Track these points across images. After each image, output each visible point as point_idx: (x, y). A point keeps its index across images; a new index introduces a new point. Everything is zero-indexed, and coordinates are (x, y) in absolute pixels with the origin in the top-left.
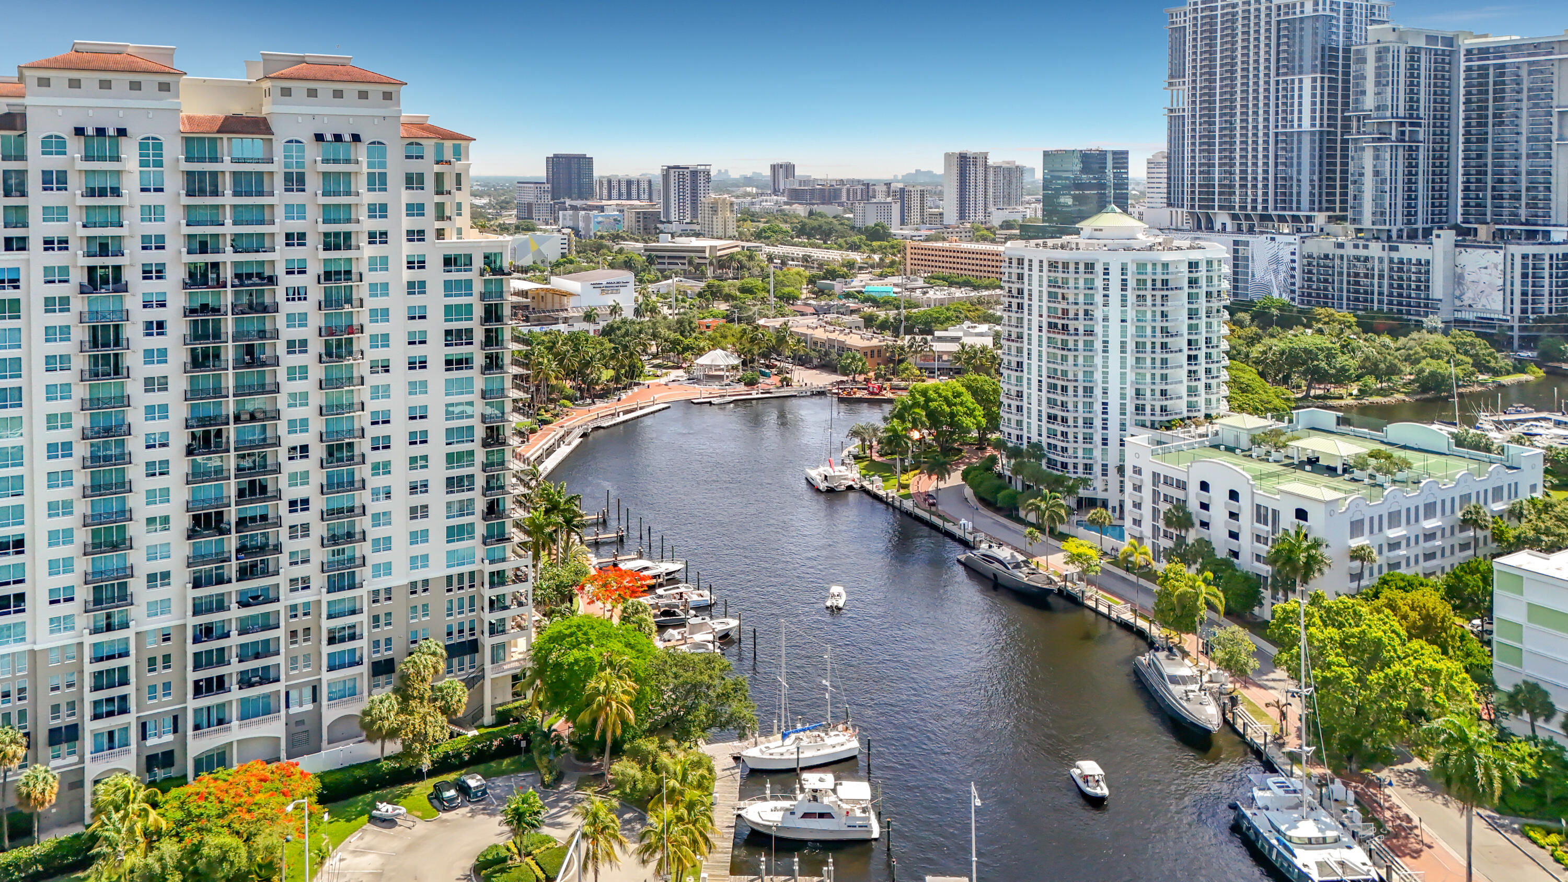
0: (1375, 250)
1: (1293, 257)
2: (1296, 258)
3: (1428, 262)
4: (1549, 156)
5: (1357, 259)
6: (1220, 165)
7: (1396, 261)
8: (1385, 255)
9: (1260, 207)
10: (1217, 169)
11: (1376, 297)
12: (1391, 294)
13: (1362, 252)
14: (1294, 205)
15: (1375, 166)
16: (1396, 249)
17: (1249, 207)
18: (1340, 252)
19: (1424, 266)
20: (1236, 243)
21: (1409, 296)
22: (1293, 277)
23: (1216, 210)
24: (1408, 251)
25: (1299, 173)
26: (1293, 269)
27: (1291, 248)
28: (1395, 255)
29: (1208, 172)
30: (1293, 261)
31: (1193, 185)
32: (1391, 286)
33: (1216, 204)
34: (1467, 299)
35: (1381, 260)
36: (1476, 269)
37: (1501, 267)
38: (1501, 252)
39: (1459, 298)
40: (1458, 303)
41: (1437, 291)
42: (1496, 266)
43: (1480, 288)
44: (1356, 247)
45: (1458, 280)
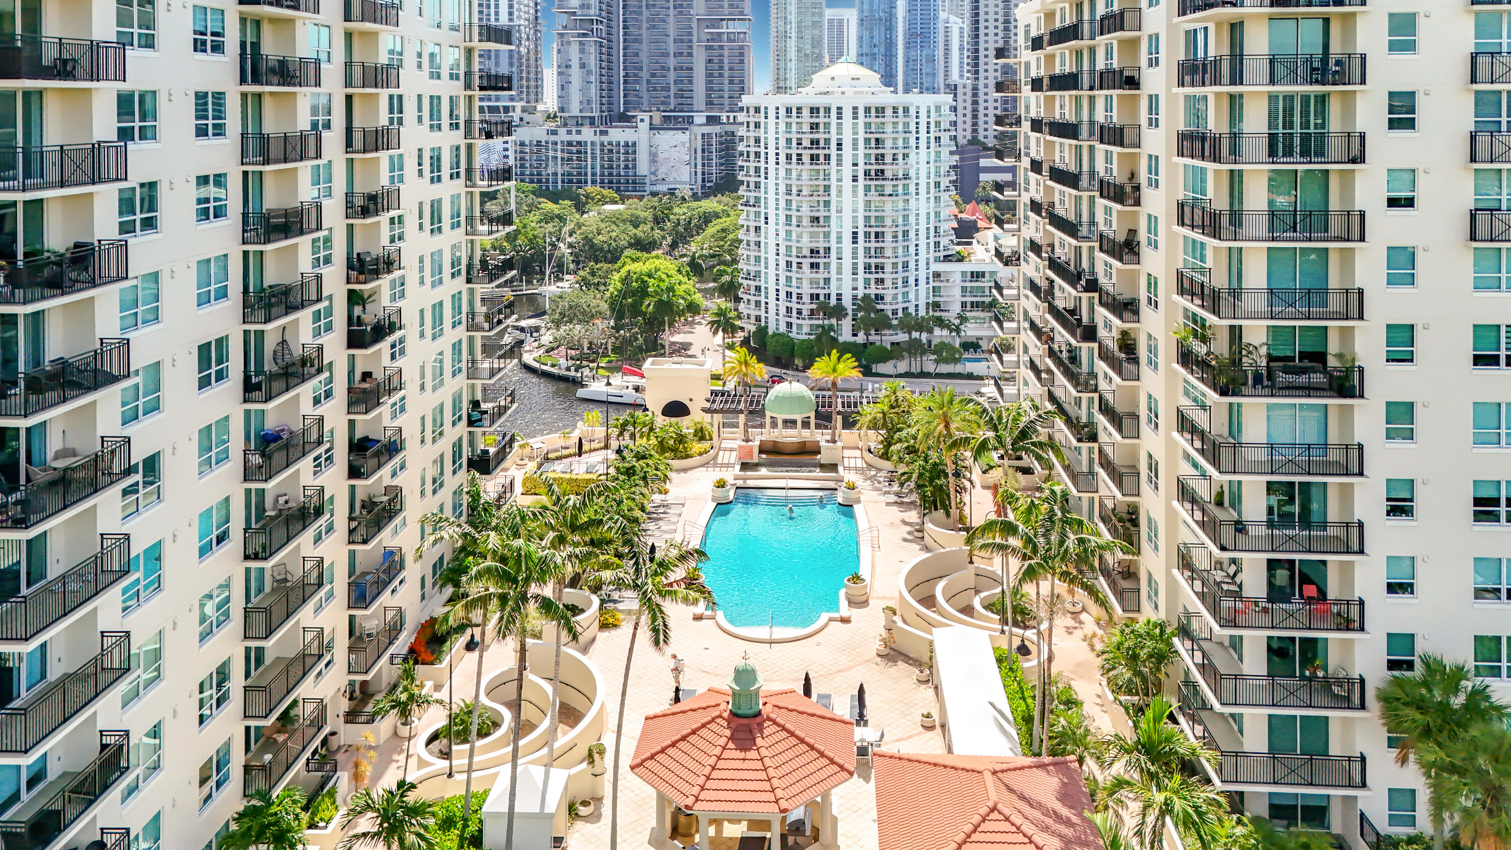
0: (588, 134)
1: (506, 146)
2: (509, 145)
3: (634, 144)
4: (690, 55)
5: (570, 144)
7: (606, 143)
8: (597, 139)
11: (589, 177)
12: (602, 175)
13: (575, 138)
15: (580, 59)
16: (605, 133)
18: (553, 138)
19: (631, 148)
21: (619, 175)
24: (618, 134)
26: (506, 156)
28: (605, 139)
30: (506, 150)
32: (602, 167)
34: (661, 174)
35: (593, 143)
36: (667, 148)
37: (687, 145)
38: (687, 133)
39: (654, 173)
40: (653, 178)
41: (643, 168)
42: (683, 144)
43: (671, 164)
44: (569, 132)
45: (653, 158)
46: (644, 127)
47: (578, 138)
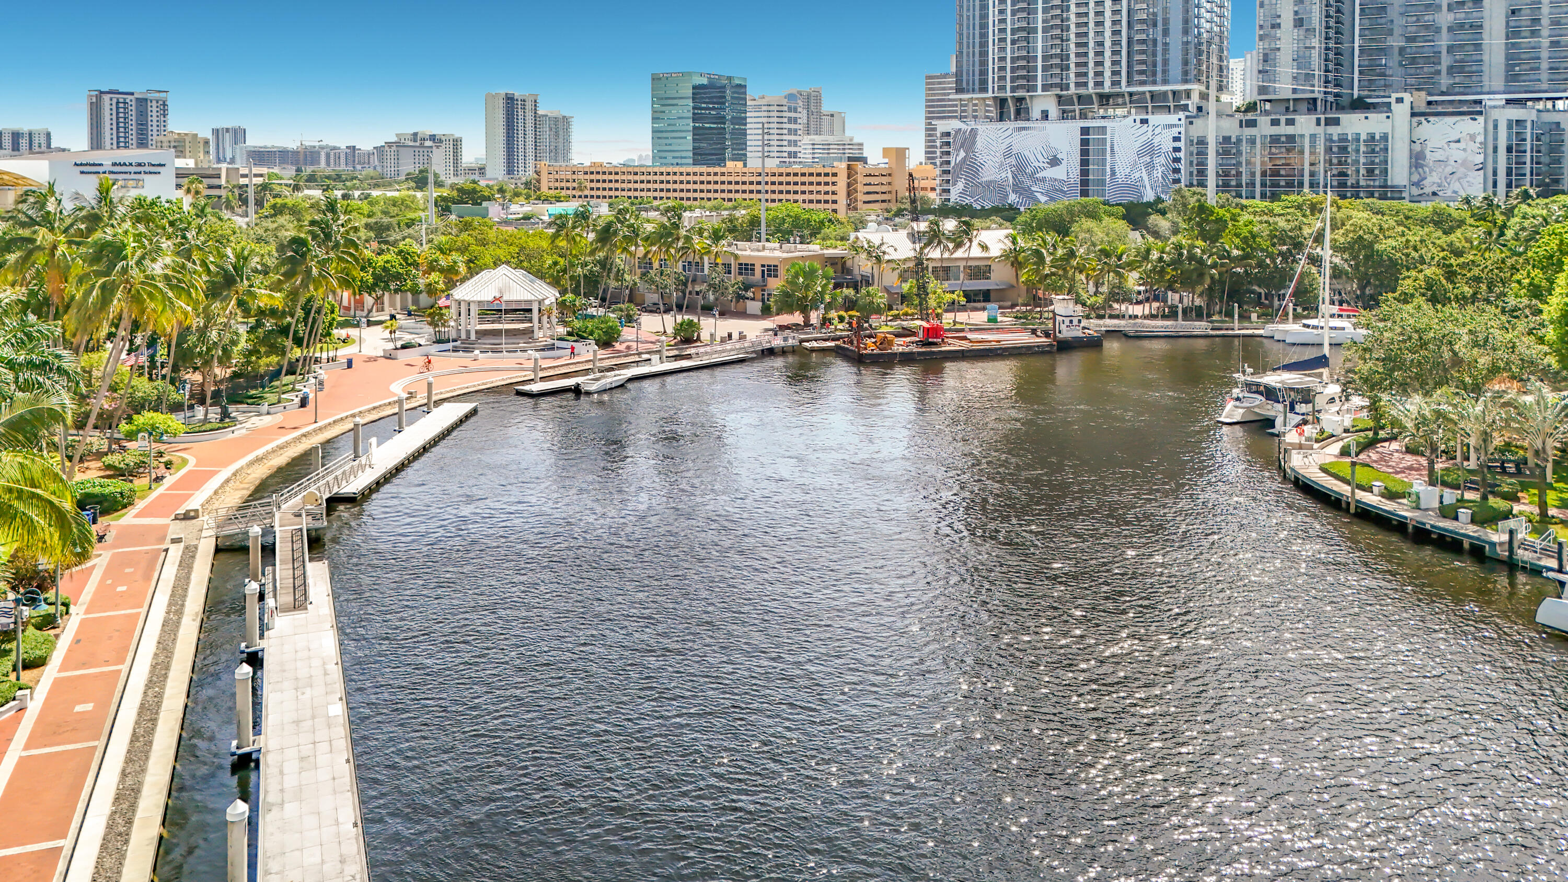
0: (1305, 124)
1: (1177, 144)
2: (1181, 144)
3: (1385, 138)
5: (1275, 139)
6: (1045, 30)
7: (1335, 138)
8: (1320, 130)
9: (1107, 84)
10: (1040, 34)
13: (1284, 130)
14: (1159, 77)
15: (1296, 13)
16: (1334, 121)
17: (1091, 84)
18: (1248, 132)
19: (1379, 143)
20: (1085, 131)
22: (1176, 171)
23: (1039, 92)
24: (1355, 124)
25: (1166, 32)
26: (1177, 160)
27: (1174, 132)
29: (1027, 39)
30: (1176, 150)
31: (1001, 59)
33: (1039, 83)
34: (1431, 183)
35: (1313, 137)
36: (1443, 143)
37: (1480, 139)
38: (1481, 119)
39: (1417, 184)
40: (1415, 191)
41: (1399, 174)
42: (1473, 138)
43: (1449, 169)
44: (1275, 123)
45: (1417, 160)
46: (1401, 112)
47: (1290, 130)
